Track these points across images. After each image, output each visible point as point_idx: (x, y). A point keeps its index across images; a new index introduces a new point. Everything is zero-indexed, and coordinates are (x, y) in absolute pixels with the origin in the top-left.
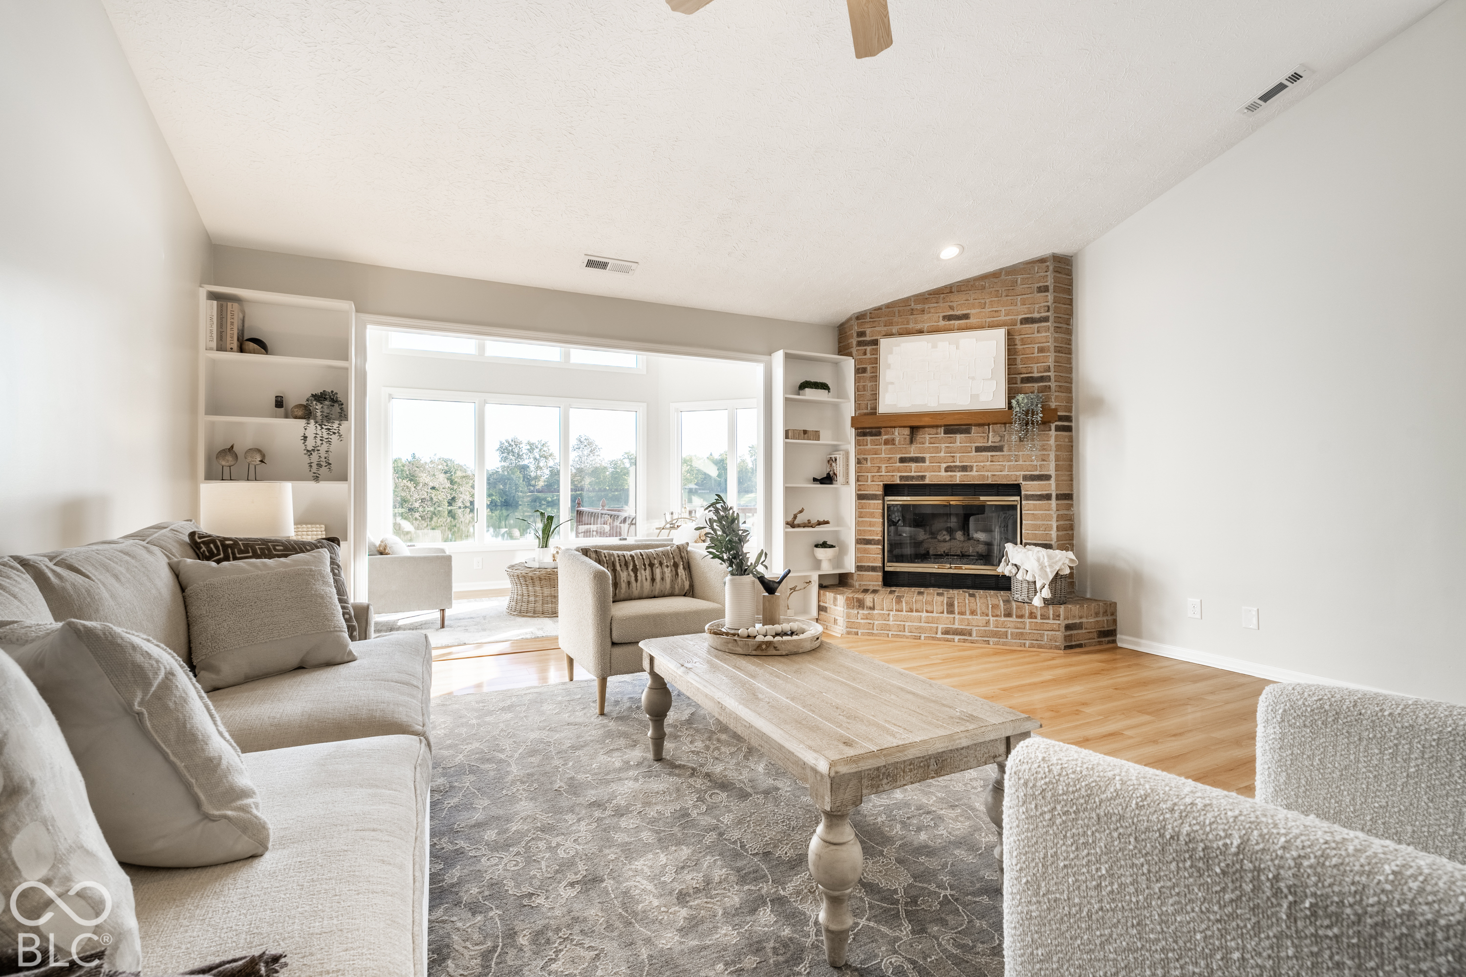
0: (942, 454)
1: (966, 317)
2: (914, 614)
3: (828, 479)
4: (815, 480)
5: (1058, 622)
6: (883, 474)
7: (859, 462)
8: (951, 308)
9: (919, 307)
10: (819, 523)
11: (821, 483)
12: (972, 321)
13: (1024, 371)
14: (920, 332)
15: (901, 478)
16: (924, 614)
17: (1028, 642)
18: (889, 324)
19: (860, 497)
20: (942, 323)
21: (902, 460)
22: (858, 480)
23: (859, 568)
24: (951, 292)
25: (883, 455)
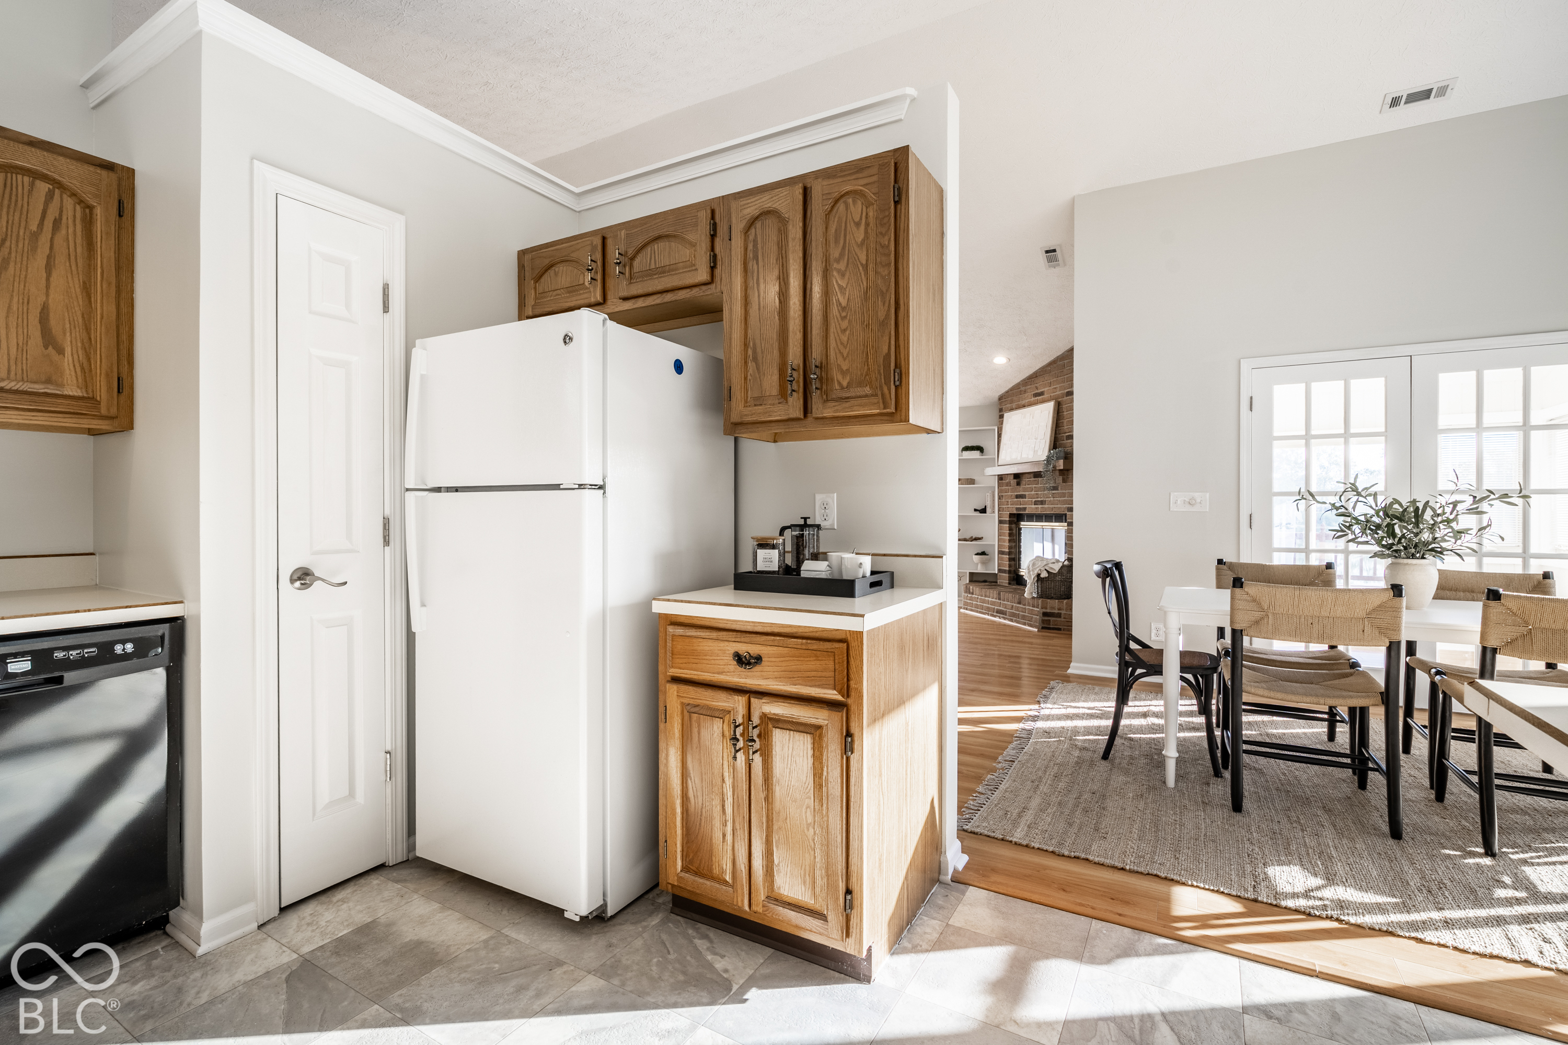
0: (1033, 493)
1: (1042, 394)
2: (987, 599)
3: (983, 511)
4: (976, 510)
5: (1038, 610)
6: (1009, 506)
7: (999, 498)
8: (1037, 388)
9: (1023, 389)
10: (976, 539)
11: (981, 513)
12: (1046, 396)
13: (1067, 431)
14: (1024, 406)
15: (1017, 509)
16: (990, 599)
17: (1027, 622)
18: (1012, 402)
19: (1000, 522)
20: (1033, 399)
21: (1017, 497)
22: (999, 511)
23: (1000, 570)
24: (1036, 377)
25: (1009, 494)
